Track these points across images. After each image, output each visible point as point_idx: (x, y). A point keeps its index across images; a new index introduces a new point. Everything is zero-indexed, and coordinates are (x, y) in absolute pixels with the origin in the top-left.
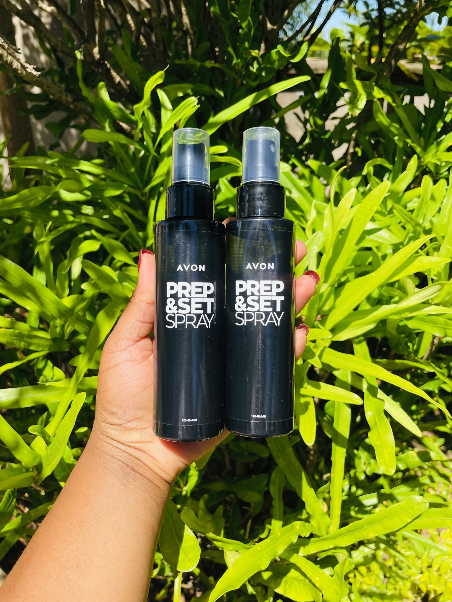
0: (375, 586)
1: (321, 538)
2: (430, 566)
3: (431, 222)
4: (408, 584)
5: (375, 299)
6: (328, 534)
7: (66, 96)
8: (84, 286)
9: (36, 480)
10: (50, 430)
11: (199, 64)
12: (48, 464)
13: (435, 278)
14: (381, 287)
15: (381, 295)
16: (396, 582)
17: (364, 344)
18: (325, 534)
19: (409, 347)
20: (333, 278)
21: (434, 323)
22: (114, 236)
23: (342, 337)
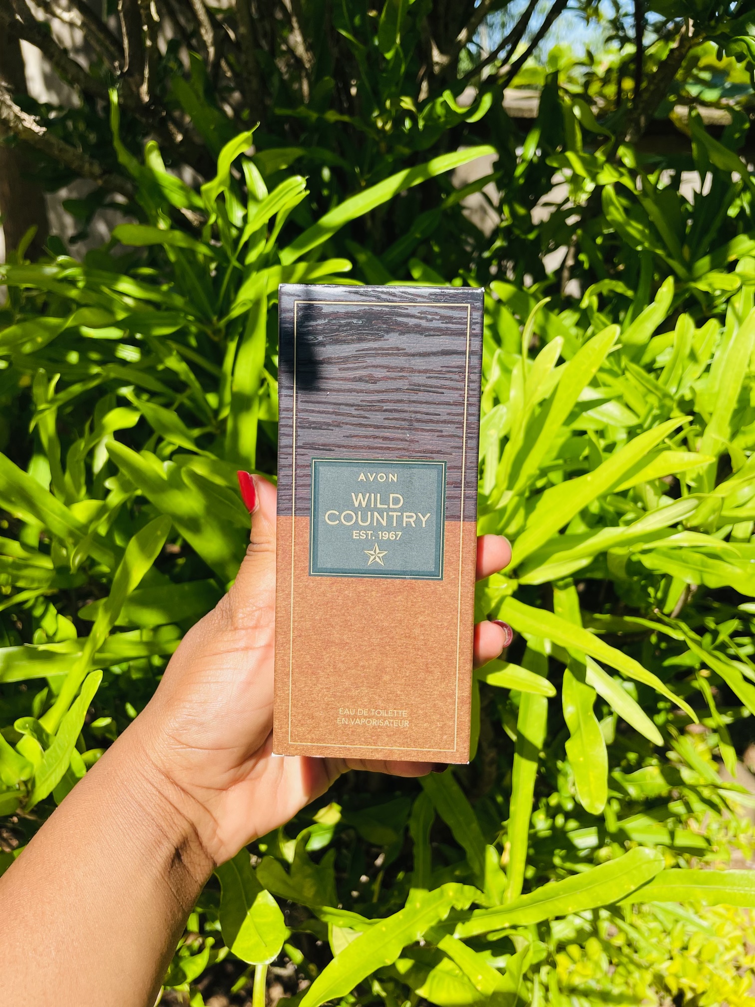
0: (593, 978)
1: (490, 910)
2: (685, 948)
3: (692, 390)
4: (648, 977)
5: (594, 515)
6: (502, 903)
7: (91, 164)
8: (109, 483)
9: (24, 803)
10: (48, 723)
11: (314, 116)
12: (43, 779)
13: (692, 484)
14: (603, 497)
15: (602, 509)
16: (629, 973)
17: (572, 590)
18: (497, 903)
19: (649, 595)
20: (522, 482)
21: (685, 561)
22: (162, 400)
23: (535, 577)
